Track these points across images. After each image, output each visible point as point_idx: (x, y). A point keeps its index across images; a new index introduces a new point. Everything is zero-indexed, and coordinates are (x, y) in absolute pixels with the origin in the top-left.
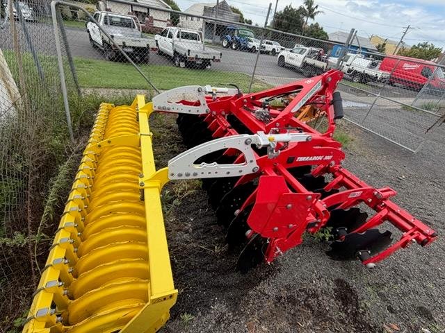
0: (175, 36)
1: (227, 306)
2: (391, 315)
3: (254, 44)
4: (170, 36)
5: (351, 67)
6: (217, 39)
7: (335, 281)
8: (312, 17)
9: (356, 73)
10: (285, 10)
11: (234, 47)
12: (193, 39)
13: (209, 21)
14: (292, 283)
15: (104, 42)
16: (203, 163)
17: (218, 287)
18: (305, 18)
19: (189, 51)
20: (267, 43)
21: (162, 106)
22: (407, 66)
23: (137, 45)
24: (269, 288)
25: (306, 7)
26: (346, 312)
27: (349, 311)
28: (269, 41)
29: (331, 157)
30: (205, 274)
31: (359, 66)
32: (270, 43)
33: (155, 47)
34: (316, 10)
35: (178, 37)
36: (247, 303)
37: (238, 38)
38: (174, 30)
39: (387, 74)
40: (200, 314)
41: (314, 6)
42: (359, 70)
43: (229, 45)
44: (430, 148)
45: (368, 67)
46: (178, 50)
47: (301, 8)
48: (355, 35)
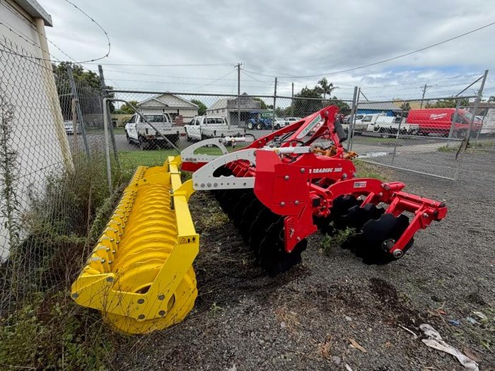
0: (202, 123)
1: (256, 301)
2: (435, 303)
3: (278, 122)
4: (198, 124)
5: (376, 126)
6: (243, 124)
7: (371, 280)
8: (329, 93)
9: (382, 130)
10: (302, 92)
11: (259, 128)
12: (217, 122)
13: (233, 110)
14: (322, 283)
15: (139, 135)
16: (222, 176)
17: (246, 288)
18: (323, 95)
19: (215, 132)
20: (290, 120)
21: (189, 158)
22: (434, 116)
23: (169, 133)
24: (299, 286)
25: (321, 86)
26: (383, 301)
27: (386, 301)
28: (291, 118)
29: (341, 169)
30: (233, 279)
31: (384, 123)
32: (293, 120)
33: (185, 132)
34: (331, 87)
35: (205, 123)
36: (276, 297)
37: (262, 120)
38: (201, 119)
39: (416, 126)
40: (229, 307)
41: (328, 85)
42: (385, 126)
43: (254, 126)
44: (474, 176)
45: (393, 122)
46: (205, 133)
47: (316, 88)
48: (360, 91)
